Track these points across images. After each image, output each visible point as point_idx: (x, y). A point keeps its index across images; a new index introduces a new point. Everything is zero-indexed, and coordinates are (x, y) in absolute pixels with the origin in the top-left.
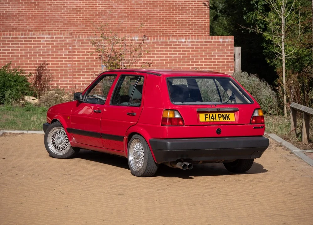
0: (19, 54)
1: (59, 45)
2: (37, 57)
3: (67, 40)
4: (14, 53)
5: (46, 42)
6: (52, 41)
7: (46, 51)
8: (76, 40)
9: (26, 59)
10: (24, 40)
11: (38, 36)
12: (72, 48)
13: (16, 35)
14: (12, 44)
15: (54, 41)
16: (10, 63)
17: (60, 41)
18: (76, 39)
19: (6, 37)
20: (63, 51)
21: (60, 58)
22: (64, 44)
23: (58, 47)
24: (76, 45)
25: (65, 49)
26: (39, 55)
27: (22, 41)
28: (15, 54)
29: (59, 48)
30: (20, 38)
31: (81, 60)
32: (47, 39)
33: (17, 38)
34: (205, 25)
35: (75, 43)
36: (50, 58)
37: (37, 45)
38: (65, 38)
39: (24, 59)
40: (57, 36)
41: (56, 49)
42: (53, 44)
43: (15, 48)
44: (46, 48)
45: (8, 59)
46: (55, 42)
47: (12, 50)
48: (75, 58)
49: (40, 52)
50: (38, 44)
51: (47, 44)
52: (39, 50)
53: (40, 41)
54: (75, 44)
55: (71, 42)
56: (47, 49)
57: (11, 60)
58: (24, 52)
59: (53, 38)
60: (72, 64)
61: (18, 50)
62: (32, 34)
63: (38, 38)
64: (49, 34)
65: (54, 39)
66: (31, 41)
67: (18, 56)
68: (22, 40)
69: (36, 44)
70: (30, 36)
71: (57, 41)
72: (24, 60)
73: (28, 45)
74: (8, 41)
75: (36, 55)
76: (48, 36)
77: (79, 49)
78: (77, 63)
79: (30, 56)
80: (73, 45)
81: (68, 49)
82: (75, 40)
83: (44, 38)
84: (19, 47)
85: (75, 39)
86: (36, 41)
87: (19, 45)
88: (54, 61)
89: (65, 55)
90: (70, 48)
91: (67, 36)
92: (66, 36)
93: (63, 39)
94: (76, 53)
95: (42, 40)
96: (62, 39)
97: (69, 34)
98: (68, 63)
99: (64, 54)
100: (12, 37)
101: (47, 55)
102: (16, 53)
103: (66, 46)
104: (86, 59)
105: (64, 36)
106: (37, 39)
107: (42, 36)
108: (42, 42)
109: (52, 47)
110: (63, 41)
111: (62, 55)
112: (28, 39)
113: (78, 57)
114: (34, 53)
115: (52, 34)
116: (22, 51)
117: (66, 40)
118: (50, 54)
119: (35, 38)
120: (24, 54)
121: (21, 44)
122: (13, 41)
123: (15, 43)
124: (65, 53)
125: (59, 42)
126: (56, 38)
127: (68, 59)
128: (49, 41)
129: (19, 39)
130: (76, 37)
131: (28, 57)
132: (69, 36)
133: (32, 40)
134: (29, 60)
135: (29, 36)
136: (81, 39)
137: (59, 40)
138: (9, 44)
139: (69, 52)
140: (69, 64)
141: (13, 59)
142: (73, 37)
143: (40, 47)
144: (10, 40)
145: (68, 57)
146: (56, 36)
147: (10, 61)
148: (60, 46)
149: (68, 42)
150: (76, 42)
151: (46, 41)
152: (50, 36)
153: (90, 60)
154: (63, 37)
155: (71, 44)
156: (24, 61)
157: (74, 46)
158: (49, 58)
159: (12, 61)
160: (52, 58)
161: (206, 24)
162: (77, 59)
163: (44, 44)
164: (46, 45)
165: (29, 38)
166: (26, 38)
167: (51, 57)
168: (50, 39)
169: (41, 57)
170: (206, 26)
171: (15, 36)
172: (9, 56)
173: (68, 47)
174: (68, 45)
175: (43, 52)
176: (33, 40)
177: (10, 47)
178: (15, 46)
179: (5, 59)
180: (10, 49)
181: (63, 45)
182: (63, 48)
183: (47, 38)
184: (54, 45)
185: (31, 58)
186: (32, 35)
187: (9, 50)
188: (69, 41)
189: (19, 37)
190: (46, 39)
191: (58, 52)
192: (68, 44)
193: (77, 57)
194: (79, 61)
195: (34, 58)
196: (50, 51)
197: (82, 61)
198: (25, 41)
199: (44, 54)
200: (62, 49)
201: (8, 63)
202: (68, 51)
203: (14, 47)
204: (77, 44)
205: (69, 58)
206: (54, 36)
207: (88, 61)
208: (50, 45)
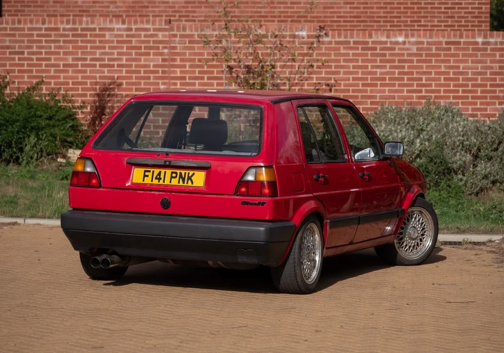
0: (62, 63)
1: (143, 45)
2: (98, 68)
3: (160, 34)
4: (50, 59)
5: (115, 39)
6: (128, 36)
7: (116, 56)
8: (178, 36)
9: (74, 72)
10: (71, 33)
11: (101, 25)
12: (170, 52)
13: (56, 23)
14: (46, 41)
15: (133, 36)
16: (43, 81)
17: (145, 36)
18: (178, 33)
19: (34, 26)
20: (151, 57)
21: (145, 72)
22: (154, 42)
23: (140, 48)
24: (178, 45)
25: (155, 54)
26: (101, 66)
27: (68, 36)
28: (53, 62)
29: (143, 51)
30: (64, 29)
31: (187, 76)
32: (119, 33)
33: (57, 29)
34: (481, 8)
35: (175, 40)
36: (124, 72)
37: (98, 44)
38: (155, 30)
39: (70, 72)
40: (139, 26)
41: (136, 54)
42: (131, 42)
43: (53, 50)
44: (115, 51)
45: (37, 71)
46: (134, 39)
47: (46, 53)
48: (175, 72)
49: (103, 60)
50: (100, 42)
51: (118, 42)
52: (102, 54)
53: (104, 36)
54: (175, 43)
55: (167, 39)
56: (119, 54)
57: (44, 75)
58: (70, 57)
59: (130, 29)
60: (170, 84)
61: (59, 53)
62: (88, 21)
63: (101, 29)
64: (123, 22)
65: (133, 32)
66: (86, 35)
67: (59, 66)
68: (67, 33)
69: (95, 42)
70: (84, 26)
71: (140, 36)
72: (70, 74)
73: (80, 44)
74: (38, 35)
75: (95, 66)
76: (120, 26)
77: (185, 54)
78: (178, 82)
79: (82, 66)
80: (172, 45)
81: (162, 54)
82: (175, 36)
83: (112, 30)
84: (60, 47)
85: (175, 33)
86: (97, 36)
87: (62, 44)
88: (131, 78)
89: (154, 66)
90: (166, 51)
91: (159, 25)
92: (157, 27)
93: (152, 32)
94: (178, 62)
95: (107, 33)
96: (149, 33)
97: (163, 23)
98: (160, 81)
99: (152, 64)
100: (46, 26)
101: (119, 66)
102: (55, 59)
103: (158, 48)
104: (197, 75)
105: (154, 27)
106: (97, 32)
107: (108, 26)
108: (107, 38)
109: (128, 48)
110: (152, 36)
111: (149, 66)
112: (79, 32)
113: (180, 71)
114: (92, 60)
115: (130, 23)
116: (68, 56)
117: (157, 35)
118: (124, 62)
119: (94, 29)
120: (71, 62)
121: (64, 42)
122: (50, 36)
123: (53, 38)
124: (153, 61)
125: (143, 39)
126: (137, 30)
127: (160, 75)
128: (122, 36)
129: (62, 32)
130: (178, 30)
131: (80, 68)
132: (163, 27)
133: (89, 33)
134: (80, 75)
135: (82, 25)
136: (188, 32)
137: (143, 33)
138: (41, 41)
139: (163, 60)
140: (164, 84)
141: (49, 71)
142: (172, 29)
143: (104, 48)
144: (43, 32)
145: (160, 70)
146: (136, 27)
147: (42, 77)
148: (146, 48)
149: (161, 38)
150: (177, 39)
151: (116, 36)
152: (125, 26)
153: (206, 78)
154: (152, 29)
155: (167, 44)
156: (72, 78)
157: (175, 48)
158: (122, 70)
159: (46, 77)
160: (127, 72)
161: (484, 6)
162: (179, 75)
163: (112, 42)
164: (115, 44)
165: (82, 29)
166: (76, 29)
167: (126, 70)
168: (124, 33)
169: (106, 69)
170: (483, 10)
171: (53, 26)
172: (41, 65)
173: (161, 48)
174: (161, 46)
175: (109, 60)
176: (91, 35)
177: (42, 47)
178: (53, 45)
179: (31, 71)
180: (43, 51)
181: (152, 44)
182: (152, 51)
183: (119, 29)
184: (133, 44)
185: (85, 72)
186: (87, 23)
187: (41, 53)
188: (164, 36)
189: (61, 26)
190: (116, 33)
191: (140, 60)
192: (161, 42)
193: (178, 70)
194: (184, 78)
195: (91, 71)
196: (124, 57)
197: (190, 78)
198: (73, 35)
199: (112, 63)
200: (149, 54)
201: (38, 80)
202: (160, 58)
203: (51, 47)
204: (180, 43)
205: (163, 72)
206: (133, 27)
207: (203, 78)
208: (125, 45)
